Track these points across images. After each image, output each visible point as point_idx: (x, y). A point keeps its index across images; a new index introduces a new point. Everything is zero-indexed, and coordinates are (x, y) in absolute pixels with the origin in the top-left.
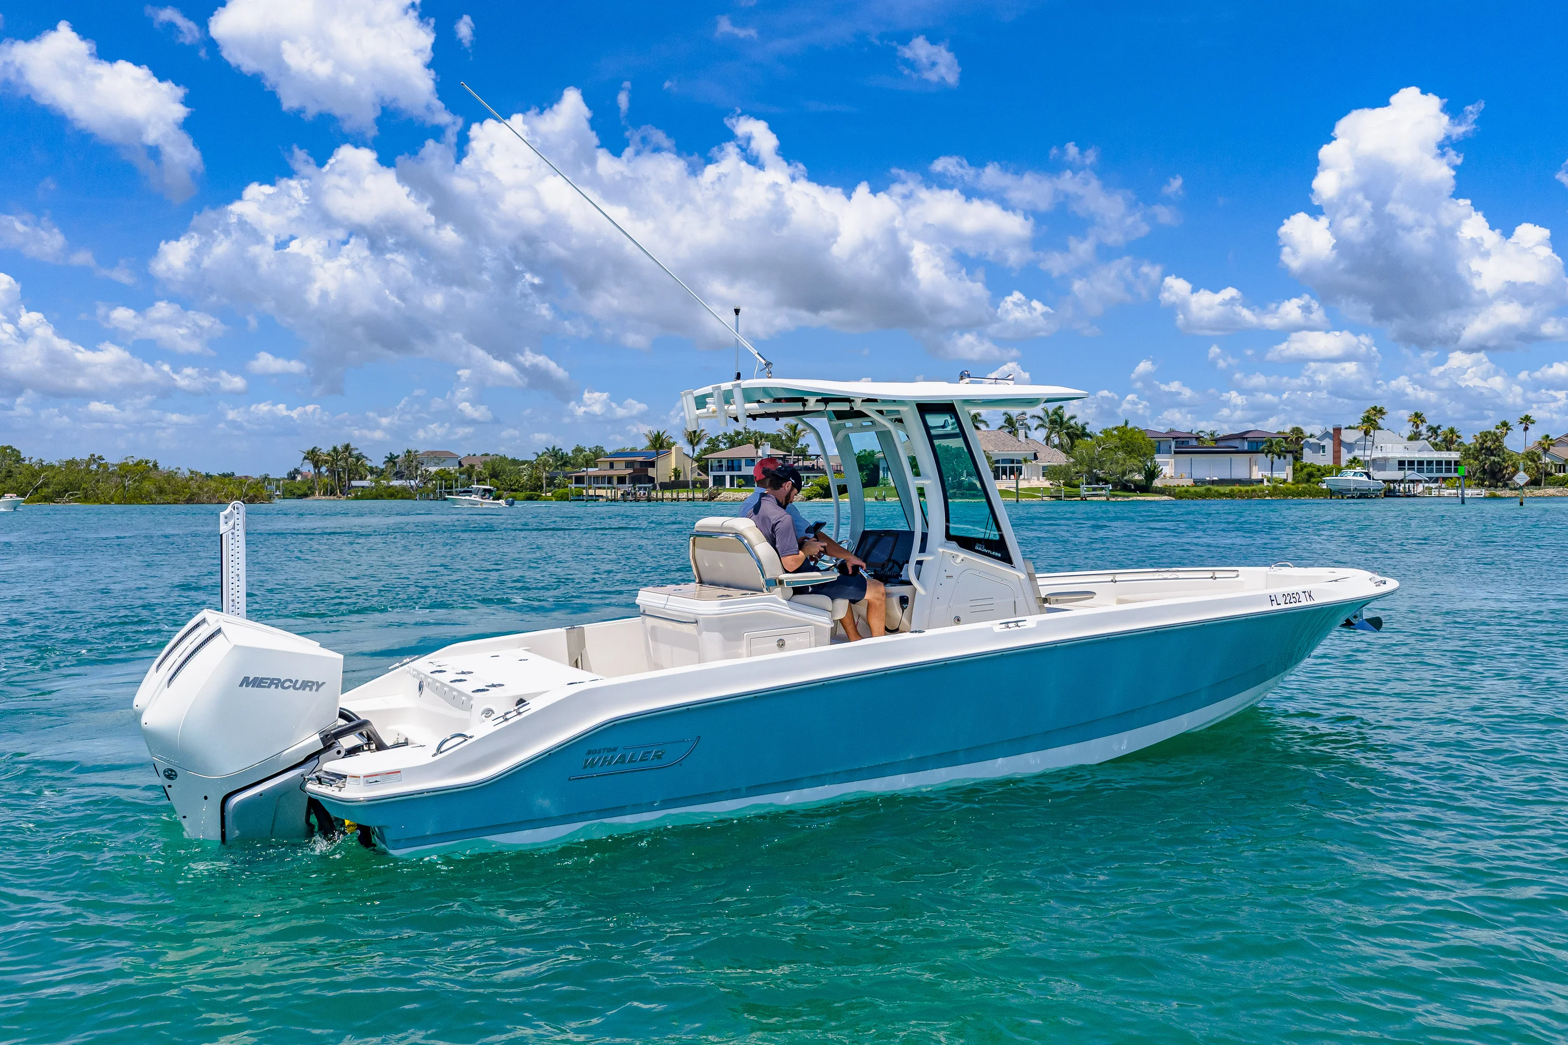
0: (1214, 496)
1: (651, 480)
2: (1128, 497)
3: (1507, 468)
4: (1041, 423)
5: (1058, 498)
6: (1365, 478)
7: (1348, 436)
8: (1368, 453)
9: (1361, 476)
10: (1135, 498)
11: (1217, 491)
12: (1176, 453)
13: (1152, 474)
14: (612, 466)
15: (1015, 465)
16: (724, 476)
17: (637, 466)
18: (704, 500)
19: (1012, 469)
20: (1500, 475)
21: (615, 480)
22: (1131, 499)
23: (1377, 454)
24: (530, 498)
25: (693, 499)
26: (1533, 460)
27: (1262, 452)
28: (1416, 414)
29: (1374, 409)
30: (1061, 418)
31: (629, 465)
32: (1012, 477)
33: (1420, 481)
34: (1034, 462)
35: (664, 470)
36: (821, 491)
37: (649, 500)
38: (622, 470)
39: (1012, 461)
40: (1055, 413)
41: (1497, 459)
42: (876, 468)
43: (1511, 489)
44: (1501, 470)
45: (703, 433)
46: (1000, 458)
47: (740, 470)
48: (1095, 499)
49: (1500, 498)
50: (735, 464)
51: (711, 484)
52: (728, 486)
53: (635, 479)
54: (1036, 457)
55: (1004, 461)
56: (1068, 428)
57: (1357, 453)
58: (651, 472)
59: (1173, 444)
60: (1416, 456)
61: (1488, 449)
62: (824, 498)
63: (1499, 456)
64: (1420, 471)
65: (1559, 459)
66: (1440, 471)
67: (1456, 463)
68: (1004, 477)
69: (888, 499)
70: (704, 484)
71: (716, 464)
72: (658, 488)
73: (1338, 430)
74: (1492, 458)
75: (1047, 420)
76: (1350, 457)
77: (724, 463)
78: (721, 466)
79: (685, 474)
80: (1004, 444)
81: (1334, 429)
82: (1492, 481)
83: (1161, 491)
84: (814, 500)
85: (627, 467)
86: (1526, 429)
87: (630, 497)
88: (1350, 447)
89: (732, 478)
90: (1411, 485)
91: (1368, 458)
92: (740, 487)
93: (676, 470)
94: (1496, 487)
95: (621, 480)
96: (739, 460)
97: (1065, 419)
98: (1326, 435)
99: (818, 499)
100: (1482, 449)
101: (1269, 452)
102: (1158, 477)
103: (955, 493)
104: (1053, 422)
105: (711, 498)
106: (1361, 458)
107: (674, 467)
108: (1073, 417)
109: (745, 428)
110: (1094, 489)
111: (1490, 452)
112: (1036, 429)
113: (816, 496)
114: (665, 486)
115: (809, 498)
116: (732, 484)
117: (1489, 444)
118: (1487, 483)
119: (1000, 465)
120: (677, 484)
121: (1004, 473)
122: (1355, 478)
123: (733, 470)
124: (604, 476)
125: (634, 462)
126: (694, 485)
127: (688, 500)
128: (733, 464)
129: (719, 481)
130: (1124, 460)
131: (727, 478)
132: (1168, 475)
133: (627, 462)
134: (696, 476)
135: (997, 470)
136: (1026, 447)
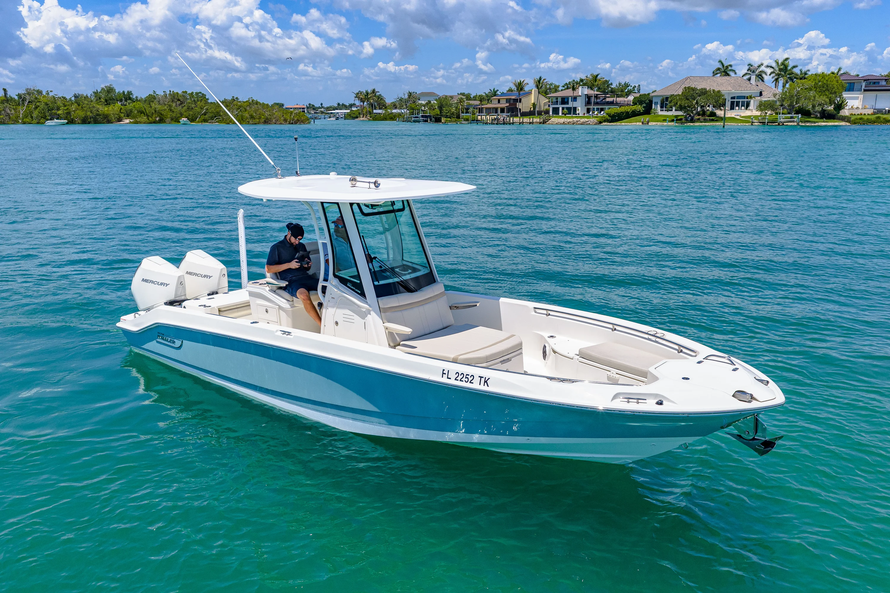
0: (881, 122)
1: (518, 110)
2: (815, 122)
4: (772, 70)
5: (764, 123)
10: (820, 124)
11: (884, 119)
12: (865, 90)
13: (839, 107)
14: (499, 101)
15: (746, 100)
16: (559, 108)
17: (512, 102)
18: (540, 123)
19: (743, 102)
21: (499, 110)
22: (817, 124)
25: (533, 123)
30: (786, 67)
31: (508, 101)
32: (743, 108)
34: (759, 98)
35: (525, 105)
36: (609, 118)
37: (504, 123)
38: (505, 105)
39: (744, 97)
40: (783, 64)
42: (651, 102)
45: (545, 81)
46: (736, 95)
47: (568, 104)
48: (791, 124)
50: (566, 100)
51: (551, 113)
53: (509, 110)
54: (761, 94)
55: (739, 97)
56: (789, 74)
58: (518, 105)
59: (864, 84)
62: (609, 122)
68: (737, 108)
69: (650, 124)
70: (547, 112)
71: (554, 100)
72: (519, 115)
75: (777, 69)
77: (559, 100)
78: (557, 102)
79: (540, 106)
80: (740, 86)
83: (843, 119)
84: (604, 124)
85: (506, 102)
87: (497, 121)
89: (563, 109)
92: (565, 115)
93: (534, 104)
95: (502, 110)
96: (568, 98)
97: (789, 68)
99: (606, 123)
102: (844, 108)
103: (699, 119)
104: (780, 70)
105: (544, 122)
107: (533, 102)
108: (795, 67)
110: (792, 118)
112: (770, 75)
113: (605, 121)
114: (524, 114)
115: (601, 122)
116: (562, 113)
119: (736, 100)
121: (738, 105)
123: (564, 104)
124: (494, 108)
125: (510, 99)
126: (540, 113)
127: (530, 123)
128: (564, 101)
129: (556, 111)
130: (814, 97)
131: (561, 109)
132: (855, 107)
133: (507, 100)
134: (547, 107)
135: (732, 103)
136: (755, 87)
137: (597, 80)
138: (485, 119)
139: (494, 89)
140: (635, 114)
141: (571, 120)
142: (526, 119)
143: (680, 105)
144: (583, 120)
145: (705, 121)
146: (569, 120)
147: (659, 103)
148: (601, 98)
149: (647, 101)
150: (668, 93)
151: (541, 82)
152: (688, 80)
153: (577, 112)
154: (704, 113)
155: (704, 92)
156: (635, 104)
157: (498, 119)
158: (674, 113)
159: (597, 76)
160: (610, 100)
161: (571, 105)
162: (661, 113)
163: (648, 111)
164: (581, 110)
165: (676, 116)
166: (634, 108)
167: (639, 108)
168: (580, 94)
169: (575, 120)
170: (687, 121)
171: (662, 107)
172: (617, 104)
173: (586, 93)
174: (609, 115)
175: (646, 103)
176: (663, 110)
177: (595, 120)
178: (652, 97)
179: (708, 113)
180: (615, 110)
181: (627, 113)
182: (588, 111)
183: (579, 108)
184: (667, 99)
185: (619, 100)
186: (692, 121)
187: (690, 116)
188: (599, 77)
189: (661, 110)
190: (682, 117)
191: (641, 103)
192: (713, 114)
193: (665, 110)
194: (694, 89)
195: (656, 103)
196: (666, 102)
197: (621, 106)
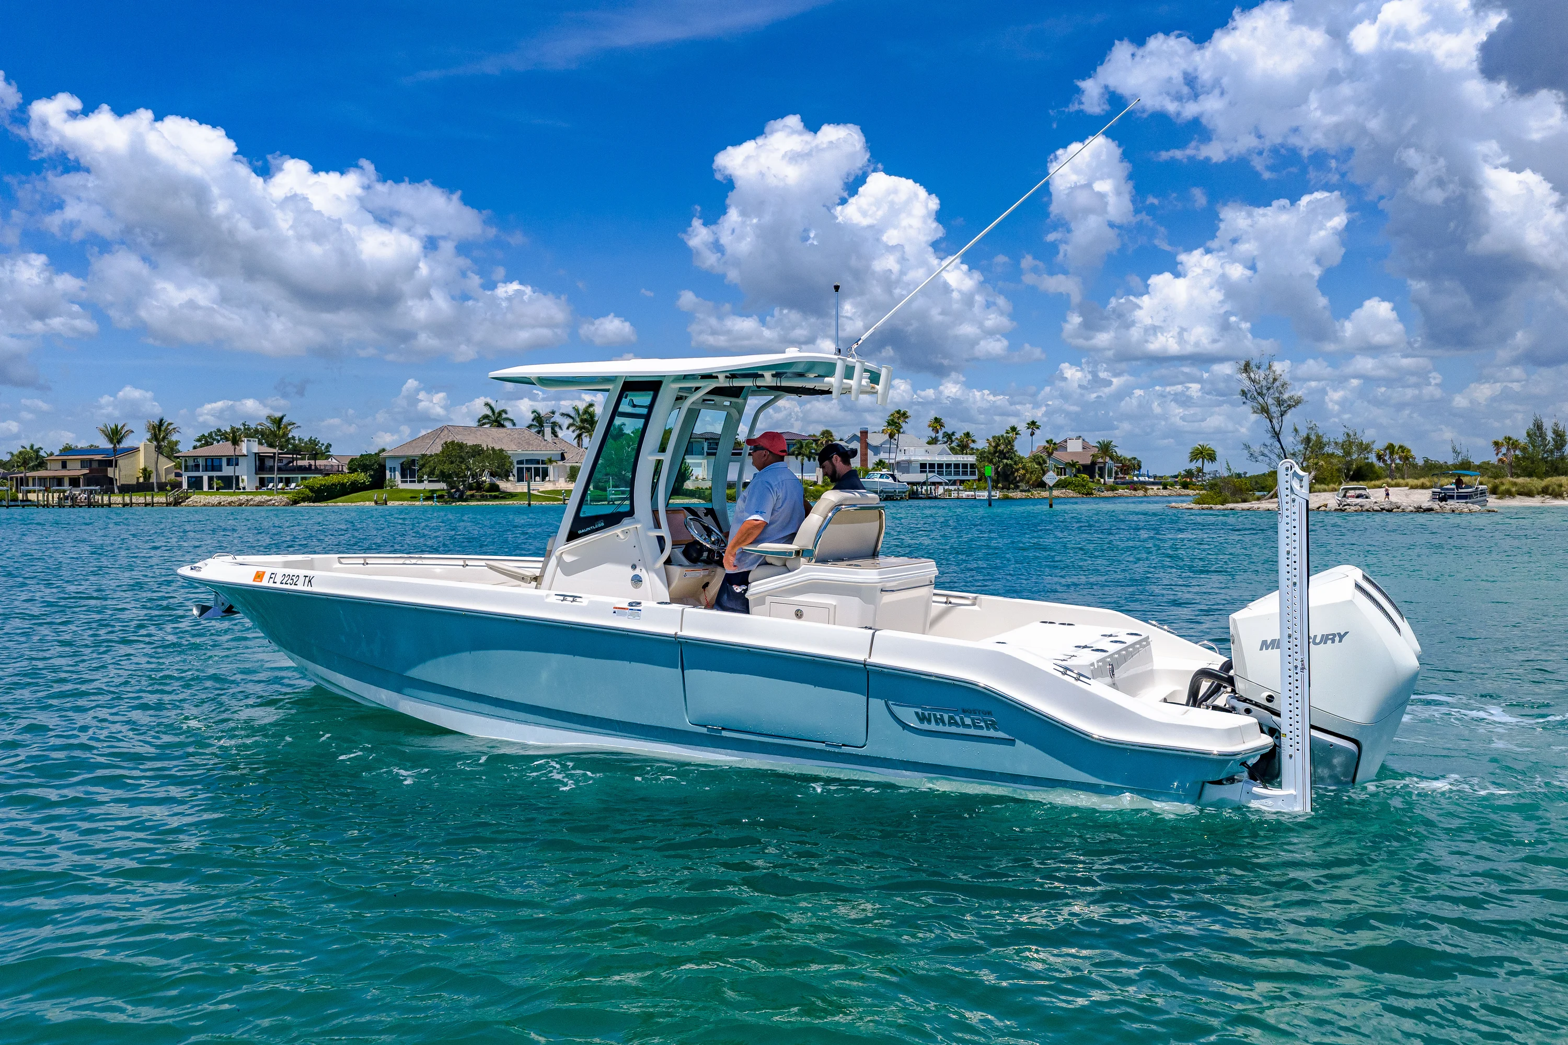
1: (111, 481)
3: (1017, 470)
4: (571, 421)
6: (891, 480)
7: (875, 439)
8: (892, 456)
9: (887, 478)
12: (709, 454)
13: (682, 477)
14: (64, 465)
15: (541, 466)
16: (201, 477)
17: (95, 465)
18: (168, 504)
19: (537, 470)
20: (1011, 478)
21: (66, 481)
23: (901, 457)
25: (152, 504)
26: (1039, 464)
27: (793, 454)
28: (936, 419)
29: (899, 412)
30: (592, 416)
31: (84, 464)
32: (538, 478)
33: (940, 484)
34: (561, 463)
35: (127, 471)
36: (311, 494)
37: (90, 505)
38: (79, 472)
39: (537, 462)
40: (586, 411)
41: (1009, 462)
42: (383, 468)
43: (1022, 491)
44: (1013, 473)
45: (171, 427)
46: (525, 458)
47: (221, 470)
49: (1012, 498)
50: (216, 463)
51: (185, 486)
52: (206, 488)
53: (89, 480)
54: (563, 458)
55: (528, 461)
57: (883, 456)
58: (110, 472)
59: (706, 445)
60: (937, 459)
61: (1001, 452)
62: (314, 502)
63: (1011, 459)
64: (940, 473)
65: (1061, 463)
66: (957, 473)
67: (972, 466)
68: (529, 478)
69: (390, 504)
70: (177, 485)
71: (191, 463)
72: (116, 490)
73: (864, 433)
74: (1005, 461)
75: (578, 420)
76: (876, 459)
77: (201, 462)
78: (197, 466)
79: (158, 475)
80: (528, 444)
81: (861, 432)
82: (1007, 483)
84: (302, 504)
85: (83, 467)
86: (1032, 434)
87: (69, 502)
88: (876, 450)
89: (211, 479)
90: (933, 487)
91: (892, 461)
92: (218, 489)
93: (145, 470)
94: (1009, 489)
95: (74, 482)
96: (220, 458)
98: (854, 437)
99: (306, 504)
100: (995, 452)
101: (799, 454)
102: (689, 479)
103: (472, 496)
104: (583, 421)
105: (177, 503)
106: (887, 461)
107: (142, 466)
109: (244, 425)
111: (1003, 455)
112: (568, 428)
113: (304, 500)
114: (126, 489)
115: (295, 502)
116: (210, 487)
117: (1002, 447)
118: (1000, 485)
119: (525, 466)
120: (144, 487)
121: (529, 474)
122: (881, 480)
123: (213, 470)
124: (54, 478)
125: (91, 461)
126: (162, 487)
127: (146, 505)
128: (213, 464)
129: (196, 484)
131: (205, 479)
132: (700, 477)
133: (82, 461)
134: (172, 477)
135: (520, 471)
136: (553, 446)
137: (279, 428)
138: (41, 498)
139: (32, 447)
140: (356, 488)
141: (234, 498)
142: (138, 498)
143: (442, 473)
144: (258, 498)
145: (483, 498)
146: (230, 499)
147: (398, 468)
148: (285, 462)
149: (376, 466)
150: (416, 452)
151: (163, 428)
152: (446, 432)
153: (241, 485)
154: (479, 486)
155: (477, 451)
156: (352, 470)
157: (74, 498)
158: (427, 486)
159: (281, 418)
160: (305, 463)
161: (227, 471)
162: (402, 486)
163: (378, 482)
164: (247, 480)
165: (433, 491)
166: (354, 476)
167: (362, 477)
168: (244, 452)
169: (243, 498)
170: (453, 498)
171: (403, 475)
172: (317, 471)
173: (256, 451)
174: (311, 489)
175: (373, 469)
176: (414, 482)
177: (285, 498)
178: (385, 458)
179: (487, 485)
180: (317, 480)
181: (343, 485)
182: (262, 483)
183: (245, 477)
184: (413, 461)
185: (320, 463)
186: (461, 499)
187: (458, 490)
188: (285, 421)
189: (402, 482)
190: (444, 493)
191: (365, 468)
192: (494, 488)
193: (411, 482)
194: (461, 446)
195: (393, 470)
196: (409, 469)
197: (328, 475)
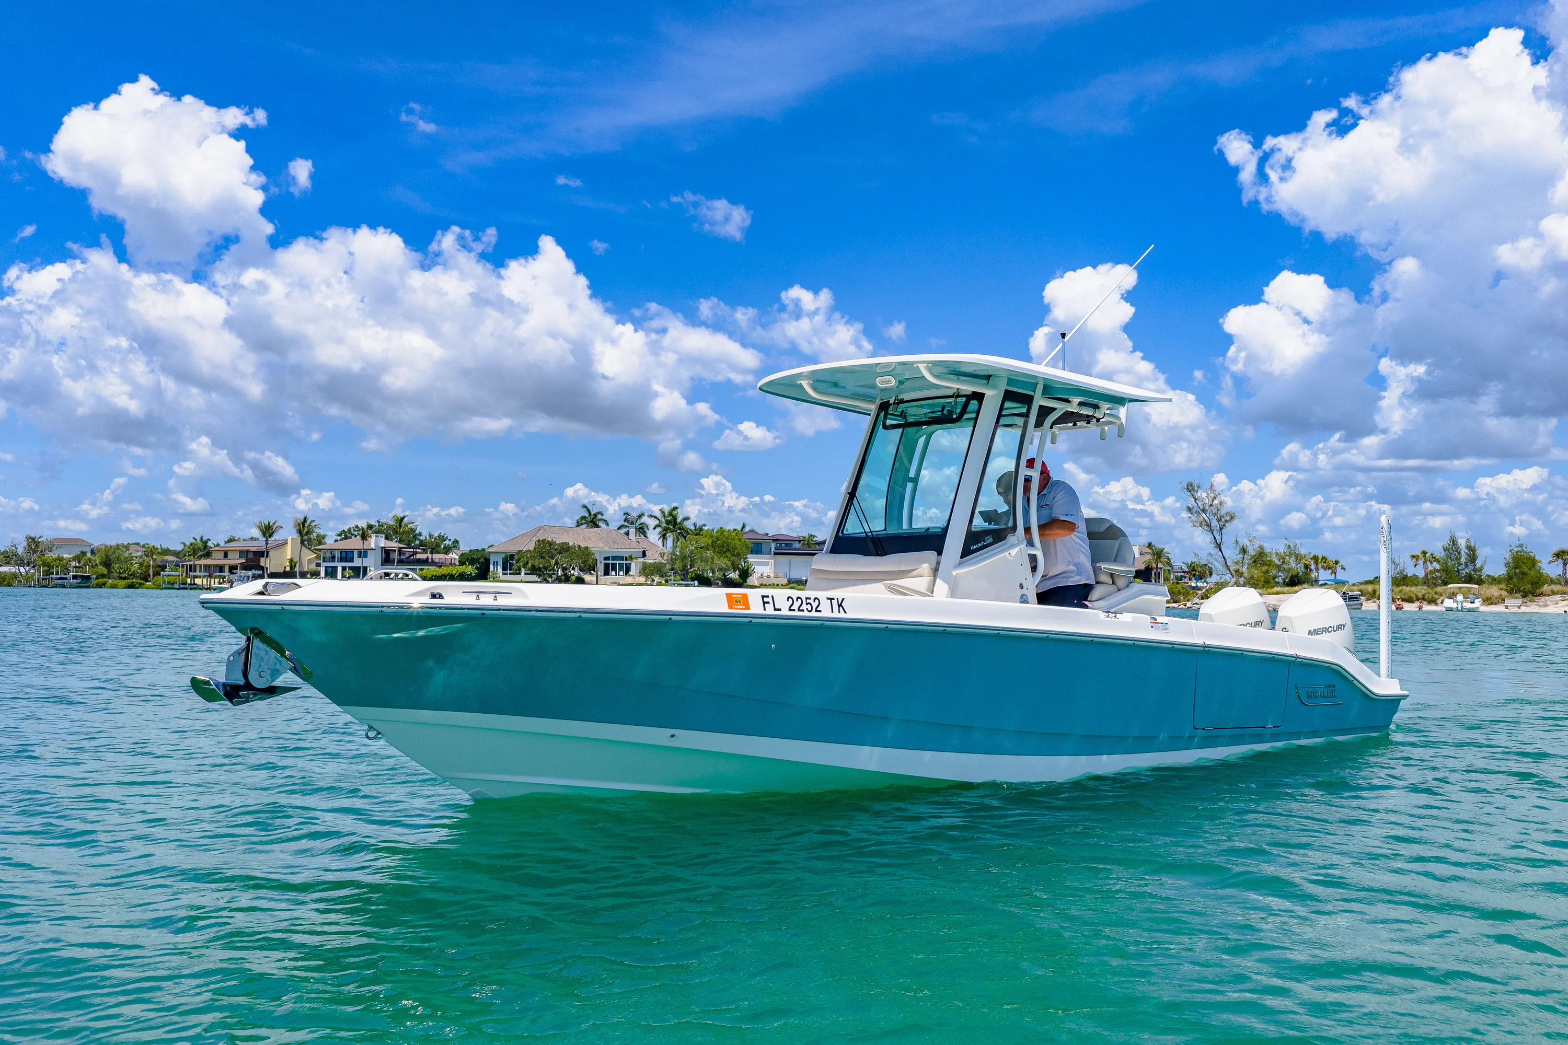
1: (262, 568)
4: (657, 522)
12: (775, 554)
13: (745, 573)
14: (226, 556)
15: (625, 562)
16: (336, 567)
17: (251, 556)
19: (621, 566)
24: (131, 586)
30: (675, 519)
32: (621, 573)
34: (642, 560)
35: (276, 562)
38: (238, 561)
39: (621, 558)
40: (670, 514)
42: (487, 561)
45: (313, 524)
46: (610, 555)
47: (352, 560)
50: (349, 555)
53: (245, 568)
54: (644, 554)
55: (614, 558)
56: (680, 529)
58: (263, 562)
59: (773, 545)
68: (613, 573)
70: (316, 574)
71: (329, 555)
72: (266, 578)
75: (663, 520)
77: (337, 554)
78: (333, 557)
79: (301, 565)
80: (615, 542)
85: (241, 557)
89: (344, 569)
92: (349, 578)
93: (291, 561)
95: (233, 570)
96: (352, 551)
97: (679, 520)
102: (751, 574)
104: (668, 522)
107: (289, 557)
108: (686, 519)
109: (379, 522)
112: (654, 529)
116: (343, 576)
119: (610, 562)
120: (288, 575)
121: (614, 569)
123: (346, 561)
124: (217, 565)
125: (247, 551)
126: (303, 575)
128: (346, 556)
129: (331, 572)
130: (712, 558)
131: (339, 570)
132: (765, 574)
133: (241, 551)
134: (313, 567)
135: (606, 566)
136: (635, 544)
137: (400, 526)
138: (205, 582)
139: (202, 539)
140: (464, 576)
143: (533, 566)
147: (500, 563)
148: (407, 555)
149: (482, 560)
150: (513, 549)
151: (306, 525)
152: (542, 531)
154: (567, 579)
155: (565, 549)
156: (462, 563)
158: (523, 578)
159: (404, 518)
160: (423, 556)
161: (357, 562)
162: (503, 578)
163: (483, 574)
166: (462, 569)
167: (469, 569)
168: (373, 546)
171: (504, 569)
172: (433, 563)
173: (383, 545)
175: (479, 563)
176: (506, 574)
178: (490, 553)
179: (573, 578)
180: (430, 571)
181: (452, 576)
183: (372, 568)
184: (512, 557)
185: (437, 557)
188: (404, 522)
189: (503, 574)
191: (472, 562)
193: (510, 574)
194: (551, 544)
195: (496, 564)
196: (510, 562)
197: (440, 566)
